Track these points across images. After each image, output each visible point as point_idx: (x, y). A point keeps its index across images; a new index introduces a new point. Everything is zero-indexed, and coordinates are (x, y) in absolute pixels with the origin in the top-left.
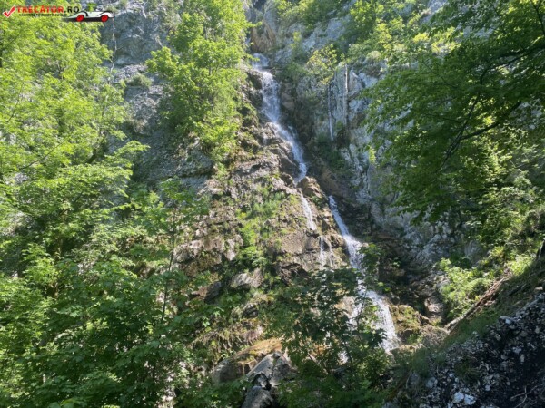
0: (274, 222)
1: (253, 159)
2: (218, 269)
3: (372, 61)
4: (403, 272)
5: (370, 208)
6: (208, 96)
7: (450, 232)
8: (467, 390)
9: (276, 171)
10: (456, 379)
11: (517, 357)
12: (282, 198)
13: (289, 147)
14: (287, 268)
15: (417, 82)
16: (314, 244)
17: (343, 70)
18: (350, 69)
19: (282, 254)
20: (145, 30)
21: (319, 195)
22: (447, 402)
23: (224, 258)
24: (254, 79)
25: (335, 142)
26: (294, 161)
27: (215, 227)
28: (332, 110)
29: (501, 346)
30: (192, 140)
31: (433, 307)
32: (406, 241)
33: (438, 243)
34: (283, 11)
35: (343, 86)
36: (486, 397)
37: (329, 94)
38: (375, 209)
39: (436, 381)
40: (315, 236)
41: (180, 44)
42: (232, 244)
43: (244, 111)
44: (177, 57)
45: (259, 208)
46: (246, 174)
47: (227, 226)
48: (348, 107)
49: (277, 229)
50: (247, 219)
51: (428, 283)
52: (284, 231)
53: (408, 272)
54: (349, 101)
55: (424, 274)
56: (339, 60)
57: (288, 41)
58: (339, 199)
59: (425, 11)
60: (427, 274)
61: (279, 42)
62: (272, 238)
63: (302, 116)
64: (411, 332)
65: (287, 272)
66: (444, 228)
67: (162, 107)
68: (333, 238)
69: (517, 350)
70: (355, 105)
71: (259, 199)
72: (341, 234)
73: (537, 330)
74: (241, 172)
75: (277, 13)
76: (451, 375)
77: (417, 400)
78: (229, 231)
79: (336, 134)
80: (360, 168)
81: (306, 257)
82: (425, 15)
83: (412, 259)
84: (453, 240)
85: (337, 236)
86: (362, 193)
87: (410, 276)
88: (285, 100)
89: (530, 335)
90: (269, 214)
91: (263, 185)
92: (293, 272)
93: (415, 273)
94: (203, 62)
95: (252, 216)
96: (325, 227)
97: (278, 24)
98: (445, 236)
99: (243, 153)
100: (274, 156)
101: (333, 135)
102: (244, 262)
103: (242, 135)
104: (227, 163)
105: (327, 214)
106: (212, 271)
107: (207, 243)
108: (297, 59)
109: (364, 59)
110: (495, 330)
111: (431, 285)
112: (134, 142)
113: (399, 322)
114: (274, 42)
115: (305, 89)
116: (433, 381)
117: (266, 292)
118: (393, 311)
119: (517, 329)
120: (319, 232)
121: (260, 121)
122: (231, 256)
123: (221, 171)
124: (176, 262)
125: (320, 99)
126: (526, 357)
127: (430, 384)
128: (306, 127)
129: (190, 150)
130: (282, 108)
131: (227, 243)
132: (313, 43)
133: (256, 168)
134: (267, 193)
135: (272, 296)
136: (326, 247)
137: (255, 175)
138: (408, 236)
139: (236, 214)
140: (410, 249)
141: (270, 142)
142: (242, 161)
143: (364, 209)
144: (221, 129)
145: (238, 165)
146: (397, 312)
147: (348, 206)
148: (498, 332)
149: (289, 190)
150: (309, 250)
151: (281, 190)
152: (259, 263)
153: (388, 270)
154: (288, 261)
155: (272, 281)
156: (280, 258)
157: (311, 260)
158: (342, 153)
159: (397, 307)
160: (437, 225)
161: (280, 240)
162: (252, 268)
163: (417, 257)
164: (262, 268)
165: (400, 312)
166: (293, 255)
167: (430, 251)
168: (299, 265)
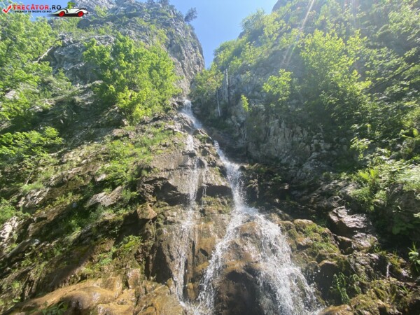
7: (329, 146)
9: (171, 121)
12: (169, 134)
13: (190, 121)
14: (150, 182)
19: (149, 170)
21: (204, 135)
23: (93, 181)
25: (222, 117)
27: (101, 157)
33: (317, 158)
35: (225, 82)
37: (218, 93)
38: (252, 147)
40: (192, 155)
48: (229, 93)
49: (154, 151)
50: (133, 149)
63: (204, 114)
66: (322, 145)
68: (210, 159)
70: (234, 92)
71: (150, 136)
81: (177, 172)
83: (292, 178)
84: (334, 153)
86: (240, 141)
88: (196, 110)
90: (153, 143)
95: (139, 146)
96: (205, 153)
98: (324, 152)
101: (220, 112)
106: (75, 192)
107: (86, 169)
117: (116, 211)
118: (285, 229)
120: (199, 154)
124: (49, 186)
125: (213, 99)
129: (110, 112)
133: (155, 120)
134: (158, 132)
135: (122, 215)
136: (201, 165)
137: (153, 124)
138: (284, 161)
140: (288, 170)
146: (293, 230)
147: (230, 148)
150: (181, 166)
151: (170, 129)
152: (123, 181)
153: (269, 185)
154: (154, 175)
155: (128, 197)
156: (145, 173)
157: (181, 175)
158: (226, 121)
159: (291, 223)
160: (313, 142)
161: (152, 158)
162: (114, 187)
163: (298, 175)
164: (124, 186)
165: (297, 230)
166: (162, 171)
167: (312, 165)
168: (165, 179)
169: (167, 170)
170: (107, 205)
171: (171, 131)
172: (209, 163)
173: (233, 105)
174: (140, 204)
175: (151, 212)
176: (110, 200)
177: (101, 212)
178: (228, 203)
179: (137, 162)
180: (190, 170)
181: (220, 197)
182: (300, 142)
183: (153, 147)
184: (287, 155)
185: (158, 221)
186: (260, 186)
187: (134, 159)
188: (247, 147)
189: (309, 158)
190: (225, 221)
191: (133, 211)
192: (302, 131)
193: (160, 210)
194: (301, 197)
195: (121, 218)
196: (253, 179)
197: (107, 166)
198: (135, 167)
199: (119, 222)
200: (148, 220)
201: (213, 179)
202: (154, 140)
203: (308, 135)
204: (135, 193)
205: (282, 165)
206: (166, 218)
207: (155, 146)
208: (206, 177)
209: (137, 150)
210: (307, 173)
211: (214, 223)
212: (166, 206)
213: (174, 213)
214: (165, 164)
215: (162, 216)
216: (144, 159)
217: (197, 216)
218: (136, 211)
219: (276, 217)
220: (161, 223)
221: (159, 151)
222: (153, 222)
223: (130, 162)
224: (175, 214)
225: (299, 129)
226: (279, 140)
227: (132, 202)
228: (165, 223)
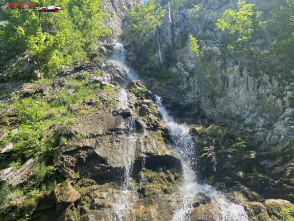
9: (97, 71)
12: (96, 88)
13: (123, 70)
14: (70, 153)
19: (69, 136)
21: (141, 88)
24: (109, 47)
25: (164, 64)
37: (158, 34)
40: (126, 115)
49: (76, 112)
52: (84, 112)
63: (141, 60)
65: (70, 160)
71: (70, 91)
74: (61, 74)
80: (186, 73)
81: (106, 138)
86: (190, 95)
87: (264, 162)
88: (130, 56)
92: (80, 159)
96: (144, 113)
100: (107, 74)
117: (27, 192)
125: (152, 40)
130: (128, 61)
133: (77, 70)
134: (81, 86)
136: (138, 129)
137: (75, 75)
141: (107, 68)
147: (175, 105)
150: (112, 130)
151: (96, 82)
152: (36, 152)
153: (229, 153)
154: (76, 144)
155: (43, 174)
156: (64, 140)
157: (112, 142)
158: (170, 69)
159: (261, 205)
160: (286, 95)
161: (73, 120)
162: (24, 160)
163: (267, 139)
164: (37, 158)
165: (270, 215)
166: (87, 137)
167: (286, 125)
168: (91, 148)
169: (94, 136)
170: (14, 184)
171: (98, 85)
172: (148, 125)
173: (178, 48)
174: (58, 182)
175: (73, 193)
176: (19, 177)
177: (6, 194)
178: (176, 178)
179: (54, 126)
180: (123, 136)
181: (164, 171)
182: (268, 95)
183: (75, 106)
184: (252, 112)
185: (82, 205)
186: (217, 154)
187: (49, 122)
188: (199, 103)
189: (282, 116)
190: (172, 204)
191: (49, 192)
192: (270, 81)
193: (84, 190)
194: (272, 169)
195: (33, 201)
196: (208, 145)
197: (15, 132)
198: (51, 133)
199: (30, 207)
200: (69, 203)
201: (155, 147)
202: (75, 97)
203: (279, 85)
204: (52, 168)
205: (246, 126)
206: (94, 201)
207: (77, 104)
208: (145, 143)
209: (54, 110)
210: (280, 136)
211: (157, 206)
212: (92, 184)
213: (103, 193)
214: (90, 129)
215: (87, 198)
216: (63, 121)
217: (133, 197)
218: (53, 192)
219: (240, 197)
220: (86, 207)
221: (82, 111)
222: (76, 206)
223: (44, 126)
224: (105, 195)
225: (266, 78)
226: (241, 93)
227: (48, 179)
228: (92, 208)
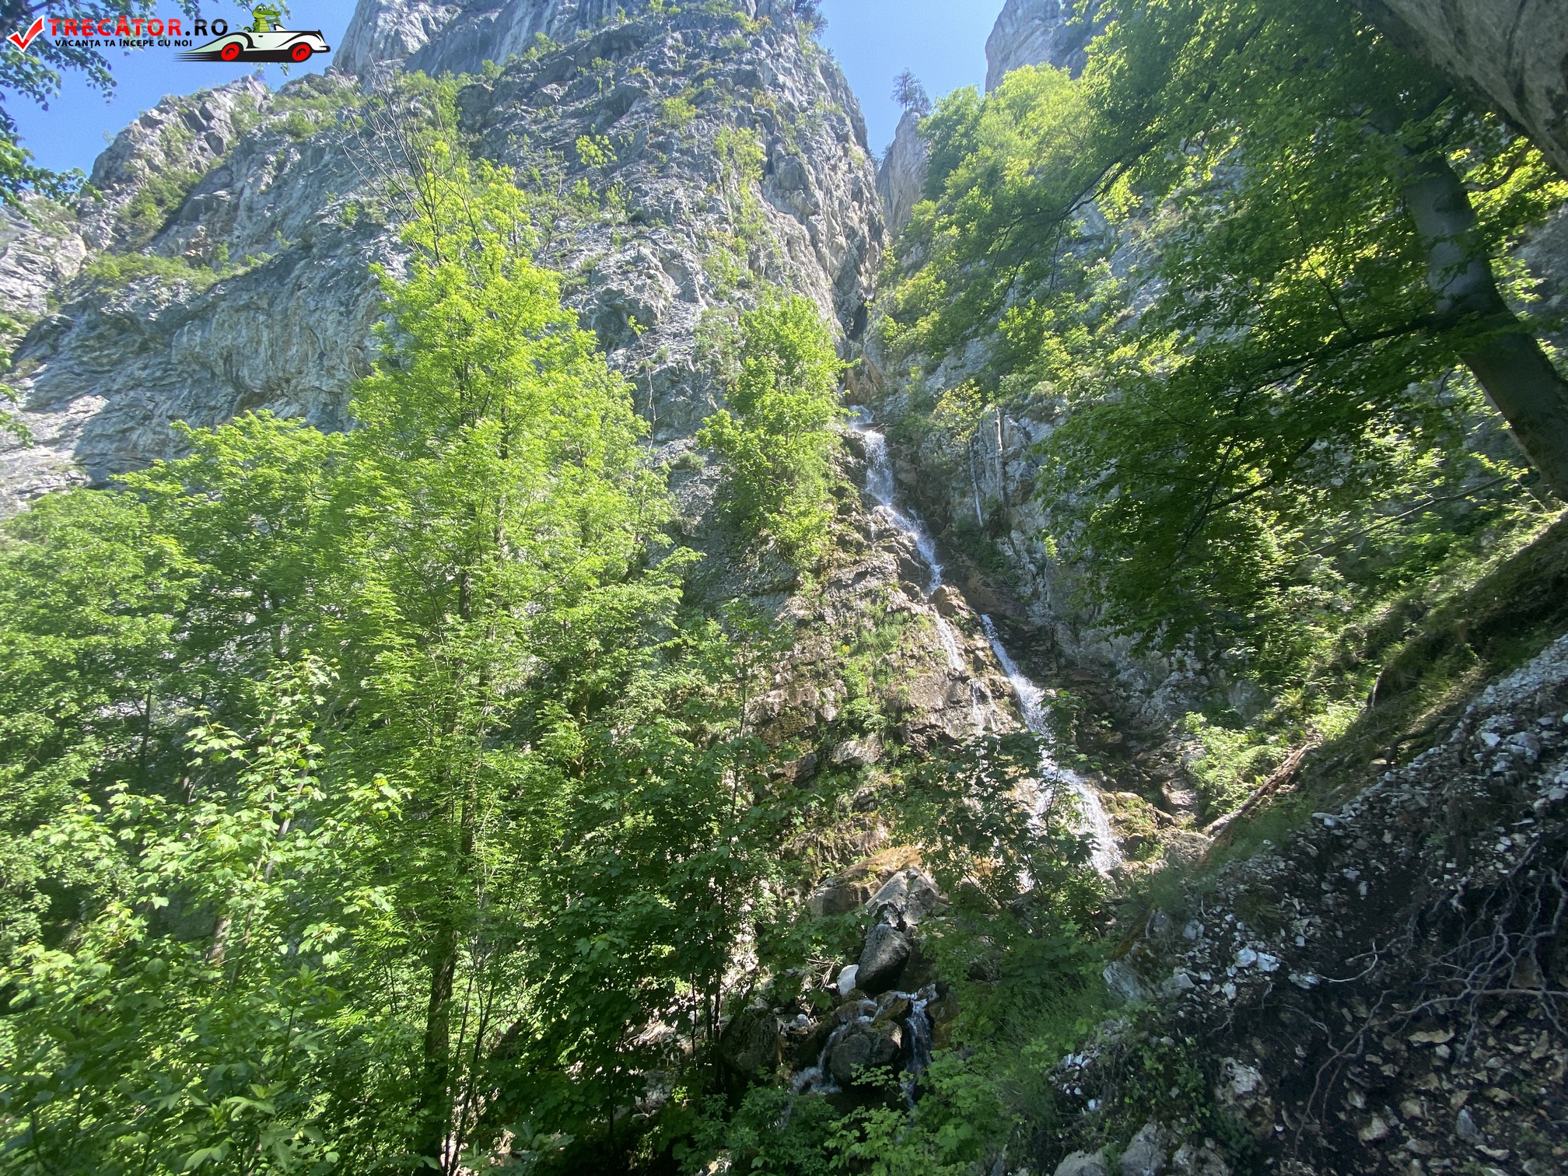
0: (894, 658)
1: (856, 562)
2: (813, 734)
3: (1040, 398)
4: (1119, 736)
5: (1053, 631)
6: (785, 474)
7: (1198, 666)
8: (1262, 945)
9: (894, 580)
10: (1239, 925)
11: (1352, 886)
12: (905, 621)
13: (911, 540)
14: (921, 732)
15: (1124, 422)
16: (963, 693)
17: (992, 416)
18: (1003, 414)
19: (910, 709)
20: (693, 389)
21: (965, 614)
22: (1225, 965)
23: (820, 718)
24: (852, 445)
25: (986, 528)
26: (921, 563)
27: (804, 669)
28: (978, 479)
29: (1320, 865)
30: (765, 541)
31: (1178, 797)
32: (1120, 685)
33: (1178, 687)
34: (891, 339)
35: (995, 441)
36: (1300, 957)
37: (972, 454)
38: (1062, 634)
39: (1201, 928)
40: (964, 679)
41: (743, 404)
42: (831, 694)
43: (839, 493)
44: (739, 422)
45: (871, 640)
46: (847, 586)
47: (821, 666)
48: (1005, 473)
49: (900, 670)
50: (851, 655)
51: (1166, 755)
52: (911, 672)
53: (1127, 737)
54: (1005, 464)
55: (1158, 740)
56: (985, 401)
57: (903, 382)
58: (999, 619)
59: (1124, 312)
60: (1163, 739)
61: (889, 384)
62: (892, 685)
63: (930, 493)
64: (1143, 840)
65: (921, 739)
66: (1188, 661)
67: (721, 496)
68: (993, 683)
69: (1351, 874)
70: (1016, 469)
71: (868, 623)
72: (1006, 675)
73: (1388, 838)
74: (838, 584)
75: (882, 341)
76: (1228, 918)
77: (1169, 959)
78: (825, 675)
79: (987, 517)
80: (1031, 567)
81: (950, 714)
82: (1125, 318)
83: (1133, 714)
84: (1204, 681)
85: (999, 678)
86: (1037, 607)
87: (1133, 743)
88: (902, 470)
89: (1373, 846)
90: (885, 646)
91: (874, 602)
92: (929, 738)
93: (1141, 739)
94: (777, 426)
95: (860, 649)
96: (978, 666)
97: (886, 358)
98: (1190, 674)
99: (841, 554)
100: (888, 557)
101: (983, 517)
102: (850, 722)
103: (838, 528)
104: (817, 572)
105: (980, 644)
106: (803, 737)
107: (793, 694)
108: (917, 407)
109: (1026, 397)
110: (1306, 838)
111: (1171, 757)
112: (683, 549)
113: (1117, 822)
114: (881, 385)
115: (932, 451)
116: (1195, 927)
117: (888, 771)
118: (1107, 805)
119: (1347, 836)
120: (970, 673)
121: (864, 505)
122: (831, 714)
123: (809, 584)
124: (748, 723)
125: (957, 464)
126: (1370, 887)
127: (1190, 932)
128: (938, 509)
129: (762, 555)
130: (899, 483)
131: (823, 694)
132: (942, 380)
133: (861, 576)
134: (880, 614)
135: (899, 777)
136: (983, 698)
137: (860, 587)
138: (1123, 676)
139: (834, 649)
140: (1128, 698)
141: (881, 535)
142: (840, 567)
143: (1042, 633)
144: (806, 522)
145: (833, 572)
146: (1114, 805)
147: (1016, 631)
148: (1312, 842)
149: (916, 608)
150: (954, 702)
154: (921, 721)
155: (896, 752)
157: (959, 719)
158: (999, 544)
159: (1113, 796)
161: (906, 687)
163: (1142, 711)
164: (879, 734)
165: (1118, 804)
166: (929, 712)
167: (1166, 697)
168: (938, 726)
169: (935, 710)
170: (870, 761)
172: (991, 690)
176: (869, 753)
177: (868, 770)
180: (968, 709)
198: (878, 699)
208: (994, 720)
209: (864, 661)
210: (1155, 712)
214: (930, 700)
219: (1098, 785)
